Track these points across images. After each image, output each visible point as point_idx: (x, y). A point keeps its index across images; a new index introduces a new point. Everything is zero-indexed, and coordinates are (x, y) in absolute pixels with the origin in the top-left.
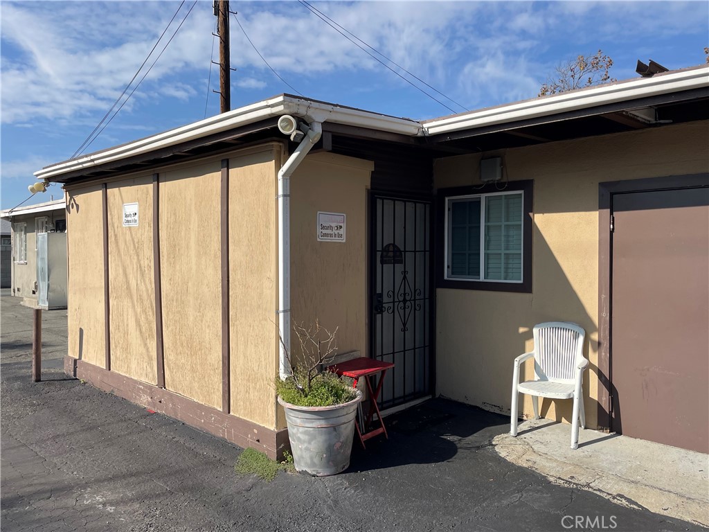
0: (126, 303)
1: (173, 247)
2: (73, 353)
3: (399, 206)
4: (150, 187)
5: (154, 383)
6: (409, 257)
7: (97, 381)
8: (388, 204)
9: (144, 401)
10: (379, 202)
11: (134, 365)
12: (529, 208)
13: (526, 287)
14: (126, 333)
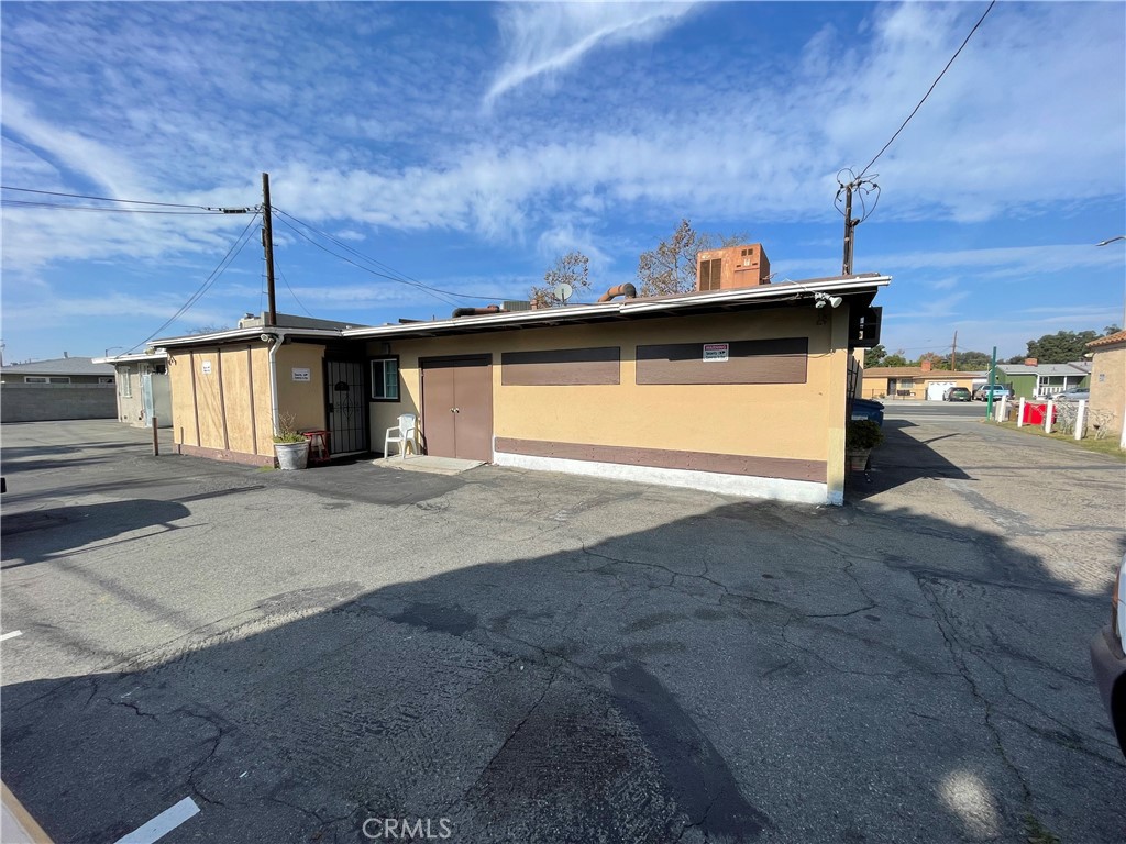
0: (207, 412)
1: (229, 383)
2: (177, 441)
3: (343, 365)
4: (216, 354)
5: (223, 449)
6: (351, 388)
7: (193, 453)
8: (336, 365)
9: (219, 457)
10: (329, 364)
11: (213, 441)
12: (398, 367)
13: (398, 401)
14: (208, 427)
